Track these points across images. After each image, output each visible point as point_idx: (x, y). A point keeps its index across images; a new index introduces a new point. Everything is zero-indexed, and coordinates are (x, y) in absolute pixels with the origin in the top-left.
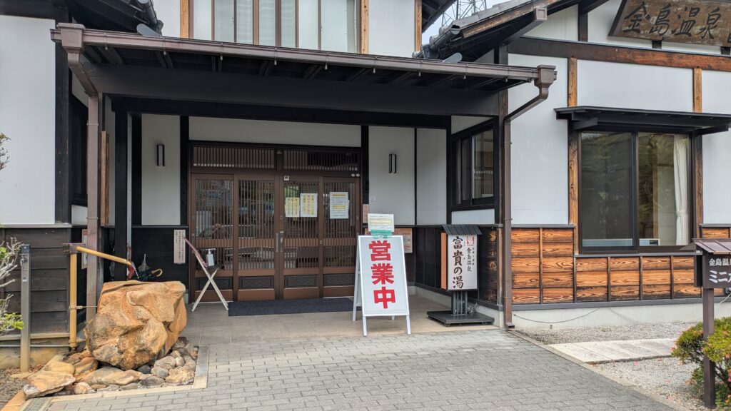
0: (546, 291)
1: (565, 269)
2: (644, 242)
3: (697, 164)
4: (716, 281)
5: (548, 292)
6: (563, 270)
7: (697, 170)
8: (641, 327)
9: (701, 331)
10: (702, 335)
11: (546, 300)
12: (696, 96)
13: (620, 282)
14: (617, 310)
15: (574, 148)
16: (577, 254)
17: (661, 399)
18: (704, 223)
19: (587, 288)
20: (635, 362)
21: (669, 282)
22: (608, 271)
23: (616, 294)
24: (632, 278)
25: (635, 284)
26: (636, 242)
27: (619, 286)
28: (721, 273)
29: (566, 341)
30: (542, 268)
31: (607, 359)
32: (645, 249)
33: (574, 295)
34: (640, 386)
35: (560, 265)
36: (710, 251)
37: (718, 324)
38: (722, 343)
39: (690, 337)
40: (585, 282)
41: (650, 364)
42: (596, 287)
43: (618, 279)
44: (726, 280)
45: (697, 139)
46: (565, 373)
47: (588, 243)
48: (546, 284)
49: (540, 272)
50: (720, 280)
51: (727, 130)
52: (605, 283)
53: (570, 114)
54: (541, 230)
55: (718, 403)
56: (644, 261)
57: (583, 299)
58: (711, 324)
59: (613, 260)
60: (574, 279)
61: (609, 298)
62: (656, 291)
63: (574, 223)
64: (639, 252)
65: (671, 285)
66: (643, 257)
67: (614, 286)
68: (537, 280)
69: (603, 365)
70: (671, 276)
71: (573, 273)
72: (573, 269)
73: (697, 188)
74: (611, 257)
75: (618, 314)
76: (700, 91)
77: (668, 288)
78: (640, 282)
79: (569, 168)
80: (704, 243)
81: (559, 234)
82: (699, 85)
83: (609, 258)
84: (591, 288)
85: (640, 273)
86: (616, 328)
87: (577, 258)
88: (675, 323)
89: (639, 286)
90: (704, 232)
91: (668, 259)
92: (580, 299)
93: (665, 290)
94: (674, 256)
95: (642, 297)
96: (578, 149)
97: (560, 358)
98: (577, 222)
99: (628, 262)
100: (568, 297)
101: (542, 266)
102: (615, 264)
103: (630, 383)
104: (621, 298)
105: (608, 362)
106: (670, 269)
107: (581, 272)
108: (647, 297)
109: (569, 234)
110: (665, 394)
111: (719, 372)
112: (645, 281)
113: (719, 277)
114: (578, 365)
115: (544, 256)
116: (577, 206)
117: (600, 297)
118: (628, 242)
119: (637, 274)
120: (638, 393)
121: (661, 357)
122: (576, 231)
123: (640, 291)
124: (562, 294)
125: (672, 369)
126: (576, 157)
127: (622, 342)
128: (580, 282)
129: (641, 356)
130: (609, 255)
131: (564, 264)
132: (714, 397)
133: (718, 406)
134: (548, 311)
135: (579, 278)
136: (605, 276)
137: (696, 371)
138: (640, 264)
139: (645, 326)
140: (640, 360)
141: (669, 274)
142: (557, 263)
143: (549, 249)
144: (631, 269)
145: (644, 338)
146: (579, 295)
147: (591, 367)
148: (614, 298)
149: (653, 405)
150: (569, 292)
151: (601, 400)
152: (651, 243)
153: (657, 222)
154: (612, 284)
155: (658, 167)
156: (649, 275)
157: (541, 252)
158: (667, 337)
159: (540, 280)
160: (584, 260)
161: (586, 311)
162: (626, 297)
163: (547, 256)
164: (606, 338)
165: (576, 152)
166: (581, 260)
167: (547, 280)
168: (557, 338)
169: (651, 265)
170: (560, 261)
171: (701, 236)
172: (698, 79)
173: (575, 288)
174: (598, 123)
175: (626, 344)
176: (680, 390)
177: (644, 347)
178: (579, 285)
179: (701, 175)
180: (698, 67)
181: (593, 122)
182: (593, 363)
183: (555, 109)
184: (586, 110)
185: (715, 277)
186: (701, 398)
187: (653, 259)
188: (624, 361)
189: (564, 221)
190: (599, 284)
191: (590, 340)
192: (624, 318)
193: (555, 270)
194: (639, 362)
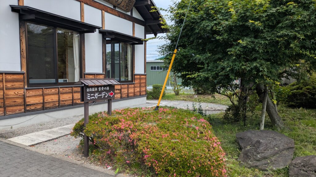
0: (8, 109)
1: (19, 95)
2: (61, 81)
3: (83, 46)
4: (89, 99)
5: (9, 109)
6: (18, 96)
7: (83, 48)
8: (60, 120)
9: (83, 122)
10: (84, 124)
11: (8, 113)
12: (82, 15)
13: (50, 100)
14: (48, 114)
15: (23, 29)
16: (26, 87)
17: (66, 158)
18: (86, 72)
19: (33, 104)
20: (55, 140)
21: (72, 99)
22: (43, 95)
23: (47, 106)
24: (55, 98)
25: (57, 100)
26: (57, 81)
27: (49, 102)
28: (92, 95)
29: (19, 135)
30: (5, 96)
31: (40, 142)
32: (61, 84)
33: (25, 109)
34: (56, 154)
35: (17, 93)
36: (87, 85)
37: (90, 118)
38: (92, 127)
39: (79, 126)
40: (31, 102)
41: (61, 140)
42: (37, 104)
43: (48, 99)
44: (93, 97)
45: (82, 35)
46: (15, 155)
47: (32, 81)
48: (8, 104)
49: (4, 98)
50: (91, 98)
51: (94, 32)
52: (42, 101)
53: (19, 10)
54: (4, 75)
55: (90, 154)
56: (61, 90)
57: (30, 110)
58: (87, 118)
59: (46, 90)
60: (25, 101)
61: (44, 108)
62: (66, 103)
63: (24, 71)
64: (58, 86)
65: (73, 100)
66: (60, 88)
67: (46, 103)
68: (2, 103)
69: (38, 145)
70: (73, 96)
71: (24, 97)
72: (24, 95)
73: (83, 57)
74: (45, 88)
75: (49, 116)
76: (83, 13)
77: (71, 101)
78: (59, 99)
79: (20, 40)
80: (84, 81)
81: (15, 77)
82: (83, 10)
83: (44, 89)
84: (35, 104)
85: (59, 95)
86: (47, 123)
87: (27, 89)
88: (75, 116)
89: (59, 101)
90: (86, 76)
91: (71, 88)
92: (29, 111)
93: (70, 102)
94: (74, 87)
95: (60, 106)
96: (25, 31)
97: (14, 146)
98: (26, 70)
99: (53, 90)
100: (21, 110)
101: (5, 94)
102: (47, 91)
103: (51, 153)
104: (50, 108)
105: (41, 143)
106: (72, 93)
107: (29, 97)
108: (62, 106)
109: (21, 77)
110: (67, 155)
111: (90, 139)
112: (61, 99)
113: (91, 96)
114: (23, 148)
115: (6, 89)
116: (26, 62)
117: (39, 108)
118: (53, 81)
119: (58, 96)
120: (54, 158)
121: (67, 135)
122: (26, 75)
123: (59, 104)
124: (18, 109)
125: (72, 140)
126: (24, 35)
127: (49, 130)
128: (29, 102)
129: (58, 136)
130: (44, 87)
131: (19, 93)
132: (88, 152)
133: (90, 155)
134: (10, 119)
135: (28, 100)
136: (42, 98)
137: (81, 141)
138: (59, 91)
139: (62, 119)
140: (57, 138)
141: (72, 95)
142: (14, 93)
143: (9, 85)
144: (55, 93)
145: (60, 126)
146: (28, 109)
147: (31, 148)
148: (46, 108)
149: (61, 163)
150: (22, 107)
151: (34, 168)
152: (64, 81)
153: (68, 72)
154: (45, 101)
155: (68, 48)
156: (63, 96)
157: (4, 87)
158: (70, 124)
159: (4, 103)
160: (30, 90)
161: (32, 117)
162: (52, 107)
163: (8, 89)
164: (42, 129)
165: (24, 32)
166: (28, 90)
167: (8, 102)
168: (14, 134)
169: (64, 91)
170: (16, 91)
171: (84, 78)
172: (82, 7)
173: (25, 105)
174: (35, 18)
175: (51, 131)
176: (75, 151)
177: (60, 131)
178: (28, 103)
179: (84, 51)
180: (82, 2)
181: (32, 17)
182: (33, 145)
183: (10, 6)
184: (28, 9)
185: (89, 97)
186: (83, 153)
187: (65, 89)
188: (49, 140)
189: (18, 69)
190: (39, 102)
191: (33, 132)
192: (52, 117)
193: (13, 96)
194: (57, 140)
